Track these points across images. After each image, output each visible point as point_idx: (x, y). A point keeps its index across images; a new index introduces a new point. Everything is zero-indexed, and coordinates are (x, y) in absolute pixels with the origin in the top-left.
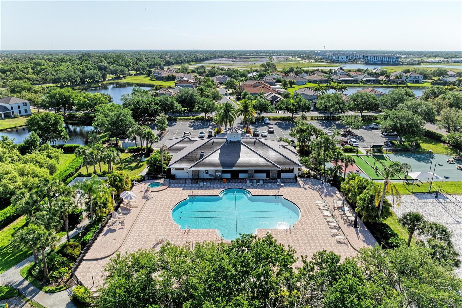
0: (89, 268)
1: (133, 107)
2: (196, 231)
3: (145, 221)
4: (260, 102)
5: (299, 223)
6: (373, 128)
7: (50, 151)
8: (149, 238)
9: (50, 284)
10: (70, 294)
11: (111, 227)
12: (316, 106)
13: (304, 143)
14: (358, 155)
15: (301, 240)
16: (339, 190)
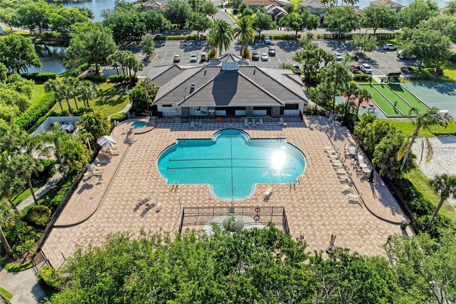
0: (60, 237)
1: (115, 25)
2: (185, 187)
3: (127, 173)
4: (260, 17)
5: (305, 176)
6: (388, 50)
7: (20, 83)
8: (130, 197)
9: (15, 260)
10: (36, 274)
11: (88, 182)
12: (324, 22)
13: (311, 71)
14: (372, 84)
15: (308, 199)
16: (352, 132)
